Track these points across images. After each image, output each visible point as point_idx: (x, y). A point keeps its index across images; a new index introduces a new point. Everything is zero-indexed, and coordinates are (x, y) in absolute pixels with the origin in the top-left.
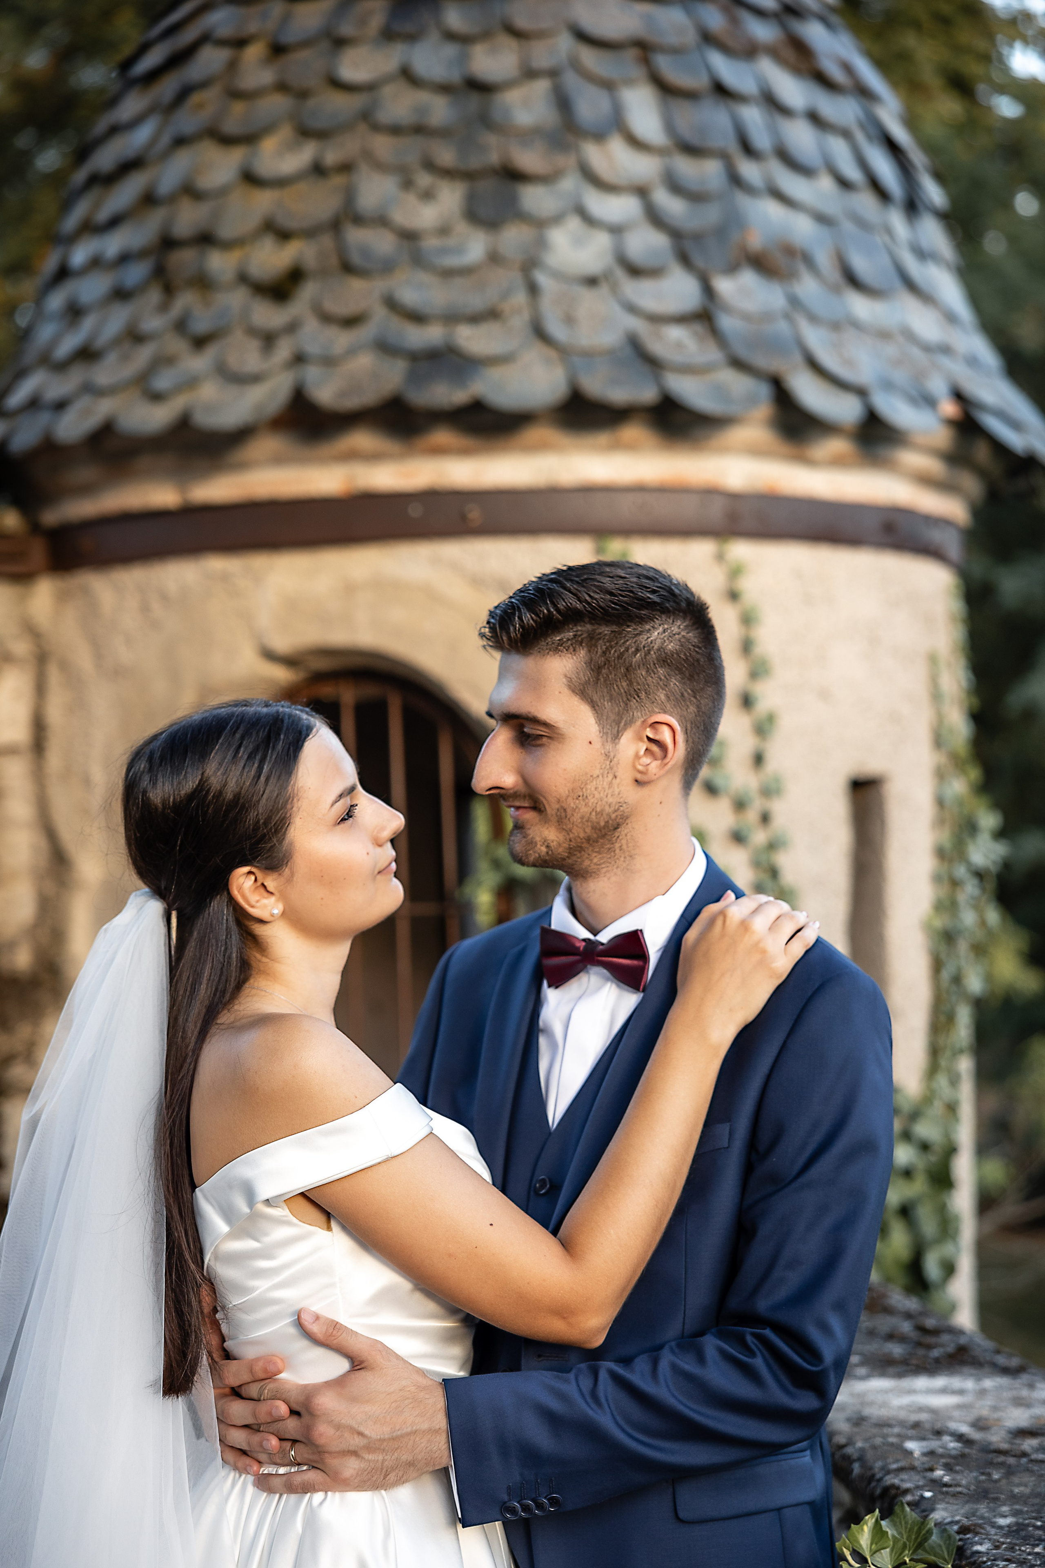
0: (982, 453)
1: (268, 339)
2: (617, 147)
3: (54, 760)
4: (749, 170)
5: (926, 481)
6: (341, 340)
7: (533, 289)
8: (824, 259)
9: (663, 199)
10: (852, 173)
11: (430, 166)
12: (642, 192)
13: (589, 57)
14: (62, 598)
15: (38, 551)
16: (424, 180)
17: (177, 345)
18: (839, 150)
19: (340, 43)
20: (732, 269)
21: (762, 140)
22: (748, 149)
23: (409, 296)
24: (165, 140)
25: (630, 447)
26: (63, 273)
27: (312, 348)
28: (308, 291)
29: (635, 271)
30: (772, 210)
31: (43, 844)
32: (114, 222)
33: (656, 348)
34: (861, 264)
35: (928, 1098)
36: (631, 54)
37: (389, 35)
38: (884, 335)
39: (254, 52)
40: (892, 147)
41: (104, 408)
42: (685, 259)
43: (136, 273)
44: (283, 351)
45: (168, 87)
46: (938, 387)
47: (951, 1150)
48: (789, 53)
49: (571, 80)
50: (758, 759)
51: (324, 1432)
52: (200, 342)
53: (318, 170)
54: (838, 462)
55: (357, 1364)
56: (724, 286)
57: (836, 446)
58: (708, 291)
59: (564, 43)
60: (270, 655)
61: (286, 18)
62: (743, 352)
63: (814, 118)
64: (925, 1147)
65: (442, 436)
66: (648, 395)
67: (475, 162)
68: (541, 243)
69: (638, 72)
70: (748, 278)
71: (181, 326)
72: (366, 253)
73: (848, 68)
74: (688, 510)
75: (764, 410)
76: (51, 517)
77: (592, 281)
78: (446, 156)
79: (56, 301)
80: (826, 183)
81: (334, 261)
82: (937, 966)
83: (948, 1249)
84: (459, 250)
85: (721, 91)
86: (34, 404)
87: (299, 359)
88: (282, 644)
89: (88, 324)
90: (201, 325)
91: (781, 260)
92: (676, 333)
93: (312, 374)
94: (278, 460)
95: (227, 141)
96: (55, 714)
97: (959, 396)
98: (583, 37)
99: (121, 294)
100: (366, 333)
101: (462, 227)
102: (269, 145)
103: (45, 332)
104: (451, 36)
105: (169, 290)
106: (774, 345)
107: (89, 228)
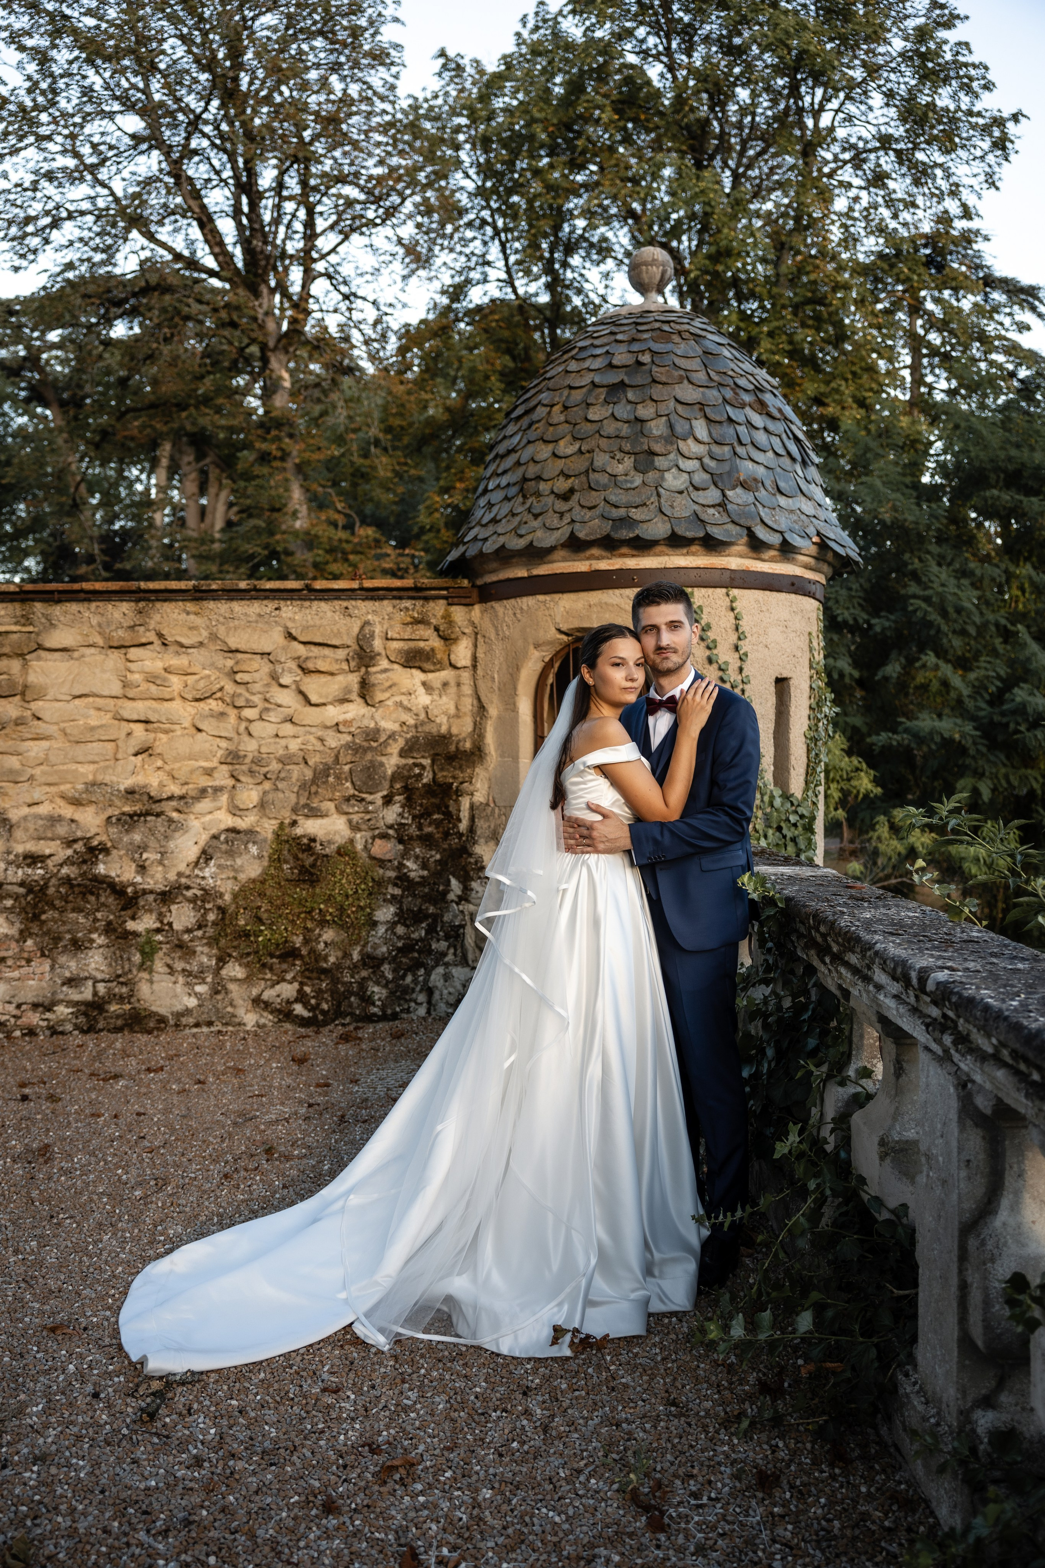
0: (830, 556)
1: (562, 515)
2: (690, 441)
3: (480, 672)
4: (740, 450)
5: (806, 567)
6: (589, 514)
7: (659, 495)
8: (768, 483)
9: (707, 460)
10: (781, 451)
11: (621, 450)
12: (700, 459)
13: (680, 408)
14: (483, 612)
15: (475, 594)
16: (619, 455)
17: (529, 517)
18: (776, 441)
19: (588, 405)
20: (733, 488)
21: (746, 439)
22: (740, 443)
23: (613, 498)
24: (524, 441)
25: (694, 554)
26: (486, 491)
27: (577, 518)
28: (576, 497)
29: (696, 489)
30: (750, 464)
31: (475, 702)
32: (505, 472)
33: (703, 517)
34: (782, 485)
35: (805, 799)
36: (698, 406)
37: (606, 402)
38: (792, 511)
39: (557, 409)
40: (797, 439)
41: (501, 540)
42: (715, 484)
43: (513, 491)
44: (567, 519)
45: (525, 422)
46: (811, 531)
47: (813, 818)
48: (756, 406)
49: (674, 417)
50: (741, 670)
51: (595, 834)
52: (536, 516)
53: (580, 452)
54: (772, 560)
55: (605, 816)
56: (729, 493)
57: (773, 553)
58: (724, 495)
59: (672, 403)
60: (560, 631)
61: (568, 396)
62: (736, 519)
63: (765, 429)
64: (802, 817)
65: (624, 550)
66: (701, 534)
67: (638, 449)
68: (663, 478)
69: (699, 415)
70: (739, 490)
71: (529, 510)
72: (597, 482)
73: (780, 411)
74: (716, 576)
75: (745, 539)
76: (479, 582)
77: (681, 492)
78: (627, 447)
79: (482, 502)
80: (770, 454)
81: (586, 486)
82: (809, 751)
83: (810, 854)
84: (632, 482)
85: (730, 420)
86: (475, 539)
87: (573, 521)
88: (564, 628)
89: (495, 510)
90: (536, 511)
91: (753, 484)
92: (711, 511)
93: (577, 526)
94: (564, 560)
95: (546, 442)
96: (480, 655)
97: (819, 534)
98: (677, 400)
99: (507, 499)
100: (597, 512)
101: (632, 473)
102: (562, 443)
103: (479, 513)
104: (629, 402)
105: (525, 497)
106: (748, 515)
107: (495, 474)
